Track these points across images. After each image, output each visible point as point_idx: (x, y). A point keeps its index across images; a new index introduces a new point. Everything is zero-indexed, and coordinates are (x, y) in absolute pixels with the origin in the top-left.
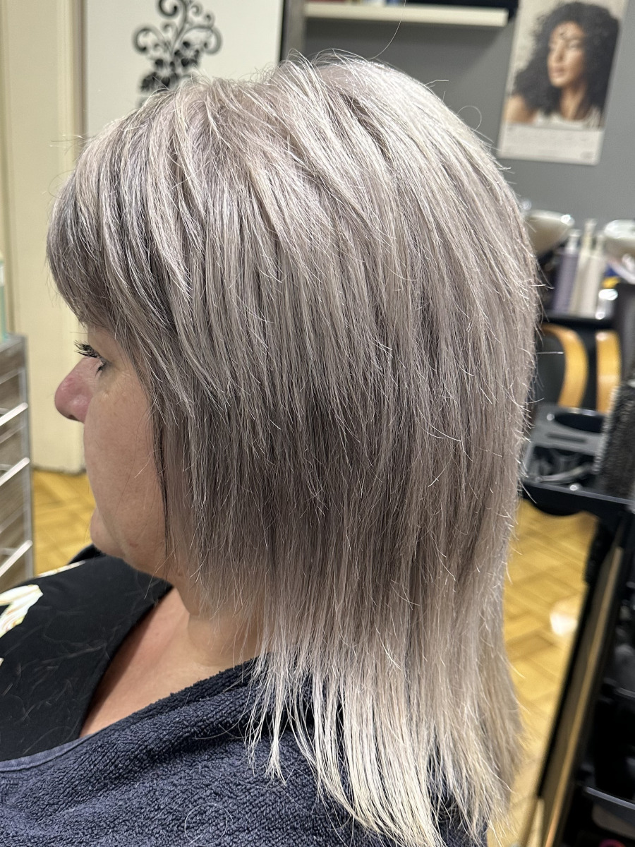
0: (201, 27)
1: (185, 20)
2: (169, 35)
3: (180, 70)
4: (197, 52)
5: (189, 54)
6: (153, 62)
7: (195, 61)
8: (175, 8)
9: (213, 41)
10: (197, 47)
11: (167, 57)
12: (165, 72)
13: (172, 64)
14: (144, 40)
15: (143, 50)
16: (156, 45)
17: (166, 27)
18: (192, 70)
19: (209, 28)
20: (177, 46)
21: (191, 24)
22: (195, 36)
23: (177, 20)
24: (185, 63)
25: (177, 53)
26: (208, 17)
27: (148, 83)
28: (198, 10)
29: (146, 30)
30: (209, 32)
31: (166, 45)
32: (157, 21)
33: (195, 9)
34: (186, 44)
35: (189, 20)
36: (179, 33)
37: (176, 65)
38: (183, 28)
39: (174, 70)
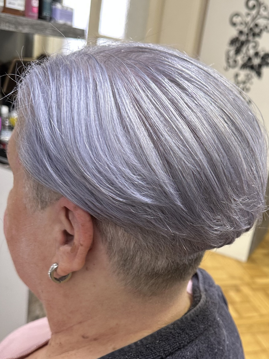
0: (265, 18)
1: (258, 13)
2: (249, 19)
3: (251, 38)
4: (261, 31)
5: (257, 30)
6: (238, 32)
7: (259, 35)
8: (254, 6)
10: (262, 28)
11: (246, 30)
12: (243, 38)
13: (247, 34)
14: (237, 20)
15: (234, 24)
16: (241, 23)
17: (248, 14)
18: (257, 39)
20: (252, 25)
21: (261, 15)
22: (262, 22)
23: (254, 12)
24: (254, 35)
25: (251, 29)
27: (234, 41)
28: (266, 8)
29: (237, 15)
31: (246, 24)
32: (244, 11)
33: (264, 8)
34: (256, 25)
35: (260, 13)
36: (254, 19)
37: (249, 35)
38: (256, 17)
39: (248, 37)
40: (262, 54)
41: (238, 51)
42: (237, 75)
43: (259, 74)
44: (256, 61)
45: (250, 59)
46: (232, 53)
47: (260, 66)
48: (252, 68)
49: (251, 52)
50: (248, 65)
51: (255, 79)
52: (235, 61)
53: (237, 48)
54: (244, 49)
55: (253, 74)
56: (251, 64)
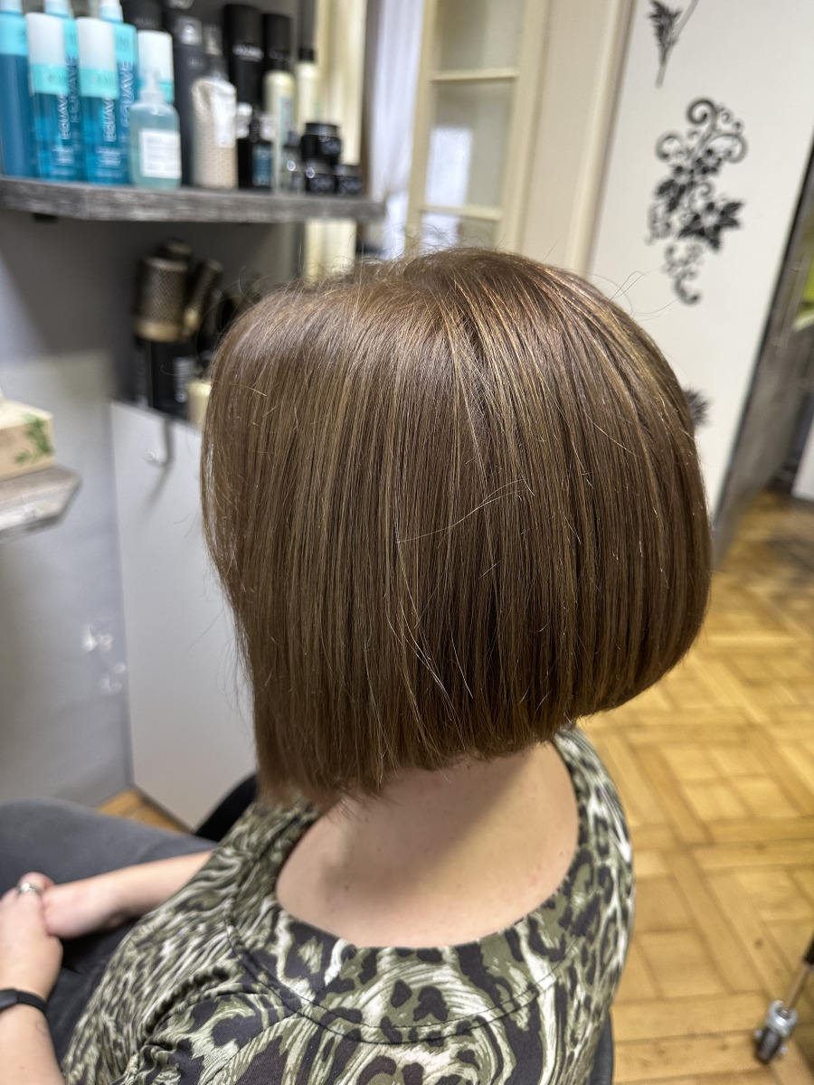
0: (728, 135)
1: (713, 127)
2: (694, 143)
3: (698, 178)
4: (719, 161)
5: (710, 162)
6: (672, 169)
7: (714, 170)
8: (705, 116)
9: (738, 149)
10: (721, 155)
11: (687, 163)
12: (683, 179)
13: (692, 171)
14: (670, 147)
15: (664, 156)
16: (680, 153)
17: (694, 133)
18: (711, 178)
19: (736, 136)
20: (700, 154)
21: (719, 131)
22: (719, 144)
23: (704, 128)
24: (705, 171)
25: (699, 161)
26: (738, 125)
27: (664, 189)
28: (728, 117)
29: (670, 137)
30: (736, 141)
31: (689, 152)
32: (684, 127)
33: (725, 117)
34: (710, 152)
35: (717, 128)
36: (705, 140)
37: (695, 172)
38: (709, 137)
39: (692, 177)
40: (720, 205)
41: (673, 206)
42: (671, 251)
43: (715, 244)
44: (710, 221)
45: (697, 217)
46: (661, 210)
47: (717, 228)
48: (701, 233)
49: (700, 204)
50: (693, 229)
51: (707, 253)
52: (668, 225)
53: (672, 199)
54: (685, 201)
55: (704, 245)
56: (700, 227)
